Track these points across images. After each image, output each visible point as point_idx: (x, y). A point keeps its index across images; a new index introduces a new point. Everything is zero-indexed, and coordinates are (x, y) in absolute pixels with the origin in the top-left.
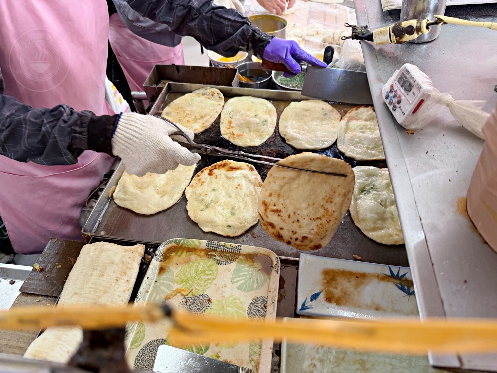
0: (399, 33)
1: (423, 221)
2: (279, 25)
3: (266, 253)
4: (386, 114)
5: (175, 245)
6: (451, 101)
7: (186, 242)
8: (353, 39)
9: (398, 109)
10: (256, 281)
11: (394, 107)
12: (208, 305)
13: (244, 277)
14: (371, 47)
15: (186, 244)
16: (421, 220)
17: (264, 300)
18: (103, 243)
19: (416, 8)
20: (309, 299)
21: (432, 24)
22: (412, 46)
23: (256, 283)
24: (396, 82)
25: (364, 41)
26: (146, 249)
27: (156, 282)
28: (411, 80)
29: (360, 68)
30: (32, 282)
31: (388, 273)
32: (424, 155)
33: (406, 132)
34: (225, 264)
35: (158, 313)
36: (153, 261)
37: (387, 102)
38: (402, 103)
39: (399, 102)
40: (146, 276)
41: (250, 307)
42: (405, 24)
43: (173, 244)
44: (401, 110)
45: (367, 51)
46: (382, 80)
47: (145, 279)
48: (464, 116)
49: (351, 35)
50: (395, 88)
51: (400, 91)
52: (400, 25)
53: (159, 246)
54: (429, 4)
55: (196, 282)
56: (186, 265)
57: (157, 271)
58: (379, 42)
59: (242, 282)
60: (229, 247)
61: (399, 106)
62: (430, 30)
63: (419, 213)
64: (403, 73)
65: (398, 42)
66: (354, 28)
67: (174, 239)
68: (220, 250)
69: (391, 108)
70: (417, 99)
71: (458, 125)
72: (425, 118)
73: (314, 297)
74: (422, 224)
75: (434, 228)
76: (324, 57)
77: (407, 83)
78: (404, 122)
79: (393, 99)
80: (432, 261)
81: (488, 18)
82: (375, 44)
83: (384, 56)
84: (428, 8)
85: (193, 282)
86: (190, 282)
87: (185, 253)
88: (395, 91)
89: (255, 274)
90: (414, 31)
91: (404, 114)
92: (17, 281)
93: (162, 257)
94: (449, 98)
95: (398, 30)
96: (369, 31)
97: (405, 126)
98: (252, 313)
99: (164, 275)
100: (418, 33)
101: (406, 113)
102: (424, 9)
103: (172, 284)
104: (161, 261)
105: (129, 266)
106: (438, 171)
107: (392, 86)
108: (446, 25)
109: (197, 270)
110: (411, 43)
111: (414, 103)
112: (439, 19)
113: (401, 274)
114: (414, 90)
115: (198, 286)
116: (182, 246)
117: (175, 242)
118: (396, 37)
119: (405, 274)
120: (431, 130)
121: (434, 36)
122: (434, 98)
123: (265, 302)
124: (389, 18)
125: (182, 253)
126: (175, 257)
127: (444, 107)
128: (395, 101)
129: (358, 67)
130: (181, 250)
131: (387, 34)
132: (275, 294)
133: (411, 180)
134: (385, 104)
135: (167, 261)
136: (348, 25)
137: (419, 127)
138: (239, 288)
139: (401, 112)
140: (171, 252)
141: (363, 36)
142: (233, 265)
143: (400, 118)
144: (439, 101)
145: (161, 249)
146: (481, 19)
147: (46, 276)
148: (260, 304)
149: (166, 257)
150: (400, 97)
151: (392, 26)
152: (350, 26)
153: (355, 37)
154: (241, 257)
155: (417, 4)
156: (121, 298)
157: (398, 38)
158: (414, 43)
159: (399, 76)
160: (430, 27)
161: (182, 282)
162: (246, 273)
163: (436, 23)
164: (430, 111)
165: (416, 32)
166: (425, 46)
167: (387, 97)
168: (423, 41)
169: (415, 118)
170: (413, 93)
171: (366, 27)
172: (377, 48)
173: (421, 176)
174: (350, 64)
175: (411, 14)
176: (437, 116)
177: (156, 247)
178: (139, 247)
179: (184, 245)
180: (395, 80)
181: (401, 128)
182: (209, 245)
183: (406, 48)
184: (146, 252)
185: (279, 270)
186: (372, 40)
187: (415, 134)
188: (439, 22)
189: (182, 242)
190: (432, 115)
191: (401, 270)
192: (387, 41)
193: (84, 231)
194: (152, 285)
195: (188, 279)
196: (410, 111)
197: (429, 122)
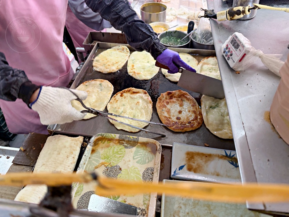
0: (232, 14)
1: (244, 125)
2: (162, 8)
3: (153, 142)
4: (223, 62)
5: (101, 137)
6: (262, 54)
7: (107, 135)
8: (205, 17)
9: (230, 59)
10: (147, 158)
11: (228, 57)
12: (120, 172)
13: (140, 156)
14: (216, 22)
15: (107, 136)
16: (243, 124)
17: (152, 169)
18: (59, 135)
20: (178, 169)
21: (251, 9)
22: (239, 22)
23: (147, 159)
24: (230, 43)
25: (211, 19)
26: (84, 139)
27: (90, 158)
28: (238, 42)
29: (209, 34)
30: (19, 157)
31: (225, 154)
32: (245, 86)
33: (235, 73)
34: (130, 148)
35: (89, 178)
36: (88, 146)
37: (224, 55)
38: (233, 55)
39: (231, 55)
40: (84, 155)
41: (144, 173)
42: (235, 9)
43: (100, 136)
44: (232, 59)
45: (213, 24)
46: (221, 42)
47: (84, 156)
48: (269, 63)
49: (203, 15)
50: (229, 46)
51: (232, 48)
52: (232, 9)
53: (92, 137)
55: (113, 158)
56: (107, 149)
57: (90, 152)
58: (220, 19)
59: (139, 159)
60: (132, 138)
61: (231, 57)
62: (250, 12)
63: (242, 120)
64: (234, 38)
65: (231, 19)
66: (206, 11)
67: (101, 133)
68: (127, 140)
69: (226, 58)
70: (242, 53)
71: (266, 68)
72: (247, 64)
73: (181, 168)
74: (244, 127)
75: (251, 129)
76: (188, 27)
77: (236, 44)
78: (234, 66)
79: (228, 53)
80: (249, 148)
81: (285, 5)
82: (218, 21)
83: (223, 28)
86: (110, 158)
87: (106, 142)
88: (229, 48)
89: (147, 154)
91: (234, 62)
92: (10, 157)
93: (93, 144)
94: (261, 52)
95: (231, 13)
96: (214, 13)
97: (235, 69)
98: (145, 176)
99: (94, 155)
101: (235, 62)
103: (99, 160)
104: (93, 146)
105: (74, 149)
106: (253, 96)
107: (227, 45)
108: (260, 9)
109: (113, 151)
110: (239, 20)
111: (240, 56)
113: (232, 155)
114: (240, 48)
115: (114, 160)
116: (105, 137)
117: (101, 135)
118: (230, 16)
119: (234, 155)
120: (250, 71)
121: (253, 16)
122: (252, 53)
123: (152, 170)
124: (227, 5)
126: (101, 144)
127: (258, 58)
128: (229, 54)
129: (208, 33)
130: (105, 140)
131: (225, 15)
132: (158, 166)
133: (238, 101)
134: (223, 56)
135: (96, 146)
136: (202, 9)
137: (243, 69)
138: (137, 162)
139: (232, 61)
140: (99, 141)
141: (211, 16)
142: (134, 149)
143: (232, 64)
144: (255, 55)
145: (93, 139)
146: (281, 6)
147: (27, 154)
148: (150, 172)
149: (96, 143)
150: (232, 52)
151: (228, 10)
152: (203, 10)
153: (206, 16)
154: (139, 144)
156: (70, 167)
157: (231, 17)
158: (241, 20)
159: (231, 40)
160: (250, 10)
161: (105, 159)
162: (142, 153)
163: (254, 8)
164: (249, 60)
165: (242, 13)
166: (247, 22)
167: (224, 52)
168: (246, 19)
169: (241, 64)
170: (240, 50)
171: (213, 10)
172: (219, 23)
173: (243, 98)
174: (204, 32)
175: (239, 3)
176: (254, 63)
177: (90, 138)
178: (80, 138)
179: (106, 137)
180: (229, 42)
181: (232, 70)
182: (120, 137)
183: (236, 23)
184: (84, 141)
185: (161, 152)
186: (216, 18)
187: (241, 74)
188: (255, 7)
189: (105, 135)
190: (250, 62)
191: (232, 153)
192: (225, 19)
193: (49, 128)
194: (88, 160)
195: (108, 156)
196: (238, 61)
197: (249, 66)
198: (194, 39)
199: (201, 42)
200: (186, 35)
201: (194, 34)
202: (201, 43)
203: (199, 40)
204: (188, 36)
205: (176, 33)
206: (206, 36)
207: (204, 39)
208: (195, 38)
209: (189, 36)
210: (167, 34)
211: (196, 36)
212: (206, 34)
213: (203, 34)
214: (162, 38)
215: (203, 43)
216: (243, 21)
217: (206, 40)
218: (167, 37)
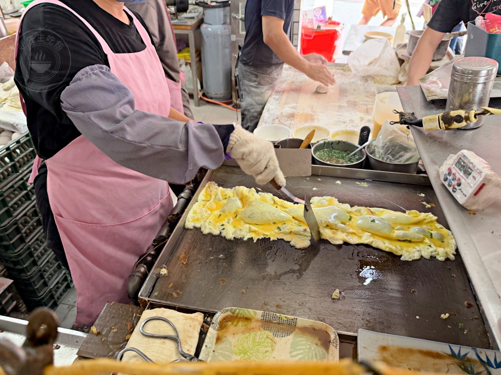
0: (448, 120)
3: (323, 327)
4: (445, 194)
5: (231, 314)
7: (241, 312)
8: (401, 124)
9: (458, 191)
10: (314, 356)
11: (454, 188)
13: (302, 351)
14: (420, 132)
15: (241, 314)
16: (500, 298)
18: (163, 309)
19: (462, 99)
21: (479, 114)
22: (460, 132)
23: (315, 358)
24: (454, 166)
25: (412, 127)
27: (214, 351)
28: (471, 165)
29: (398, 147)
30: (90, 345)
31: (449, 352)
32: (490, 235)
33: (468, 212)
34: (282, 337)
36: (211, 330)
37: (446, 184)
38: (461, 185)
39: (459, 185)
40: (205, 344)
42: (453, 113)
43: (229, 313)
44: (462, 192)
45: (417, 136)
46: (438, 163)
47: (204, 347)
49: (398, 120)
50: (453, 171)
51: (460, 174)
52: (448, 113)
53: (215, 314)
54: (474, 96)
55: (254, 354)
56: (243, 336)
57: (215, 341)
58: (428, 128)
59: (301, 356)
60: (285, 319)
61: (460, 188)
62: (477, 119)
63: (496, 291)
64: (460, 158)
65: (447, 129)
66: (402, 115)
67: (230, 308)
68: (276, 321)
69: (450, 189)
70: (479, 182)
72: (486, 200)
76: (360, 136)
78: (466, 203)
79: (452, 181)
82: (425, 130)
83: (434, 140)
84: (473, 100)
85: (251, 354)
86: (248, 353)
87: (241, 323)
88: (454, 174)
89: (313, 348)
90: (463, 120)
91: (466, 196)
93: (218, 326)
95: (447, 118)
96: (416, 118)
97: (467, 206)
99: (221, 345)
100: (466, 121)
101: (468, 195)
102: (469, 100)
103: (231, 355)
104: (218, 330)
105: (190, 335)
107: (450, 169)
108: (492, 115)
109: (254, 341)
110: (459, 129)
111: (475, 186)
112: (485, 110)
113: (462, 353)
114: (473, 174)
115: (256, 357)
116: (237, 315)
117: (231, 310)
118: (445, 124)
119: (466, 354)
121: (480, 123)
122: (494, 182)
124: (432, 106)
125: (238, 322)
126: (231, 327)
128: (454, 183)
129: (396, 146)
130: (237, 320)
131: (436, 121)
133: (482, 259)
134: (443, 185)
135: (223, 331)
136: (396, 112)
137: (480, 208)
139: (462, 194)
140: (227, 321)
141: (411, 122)
142: (291, 338)
143: (461, 199)
144: (498, 185)
145: (219, 317)
147: (103, 340)
149: (222, 326)
150: (459, 179)
151: (441, 115)
153: (403, 122)
154: (297, 330)
155: (463, 96)
157: (447, 125)
159: (456, 161)
160: (477, 116)
161: (240, 353)
162: (304, 347)
163: (483, 114)
164: (490, 193)
165: (464, 121)
166: (471, 132)
167: (446, 180)
168: (469, 128)
169: (477, 199)
170: (474, 177)
171: (413, 114)
172: (427, 133)
173: (490, 255)
174: (388, 143)
175: (457, 104)
176: (498, 198)
177: (212, 315)
178: (199, 315)
179: (239, 316)
180: (453, 164)
181: (462, 208)
182: (264, 316)
183: (454, 133)
184: (205, 322)
185: (338, 346)
186: (421, 126)
187: (478, 215)
188: (486, 112)
189: (237, 311)
190: (493, 197)
191: (462, 349)
192: (437, 127)
193: (141, 296)
194: (211, 354)
195: (245, 350)
196: (472, 193)
197: (490, 203)
198: (371, 154)
199: (383, 158)
200: (358, 148)
201: (370, 146)
202: (383, 161)
203: (380, 157)
204: (361, 149)
205: (340, 143)
206: (393, 150)
207: (389, 154)
208: (373, 153)
209: (363, 150)
210: (325, 145)
211: (375, 150)
212: (392, 146)
213: (388, 147)
214: (317, 152)
215: (388, 162)
216: (465, 131)
217: (393, 156)
218: (326, 150)
